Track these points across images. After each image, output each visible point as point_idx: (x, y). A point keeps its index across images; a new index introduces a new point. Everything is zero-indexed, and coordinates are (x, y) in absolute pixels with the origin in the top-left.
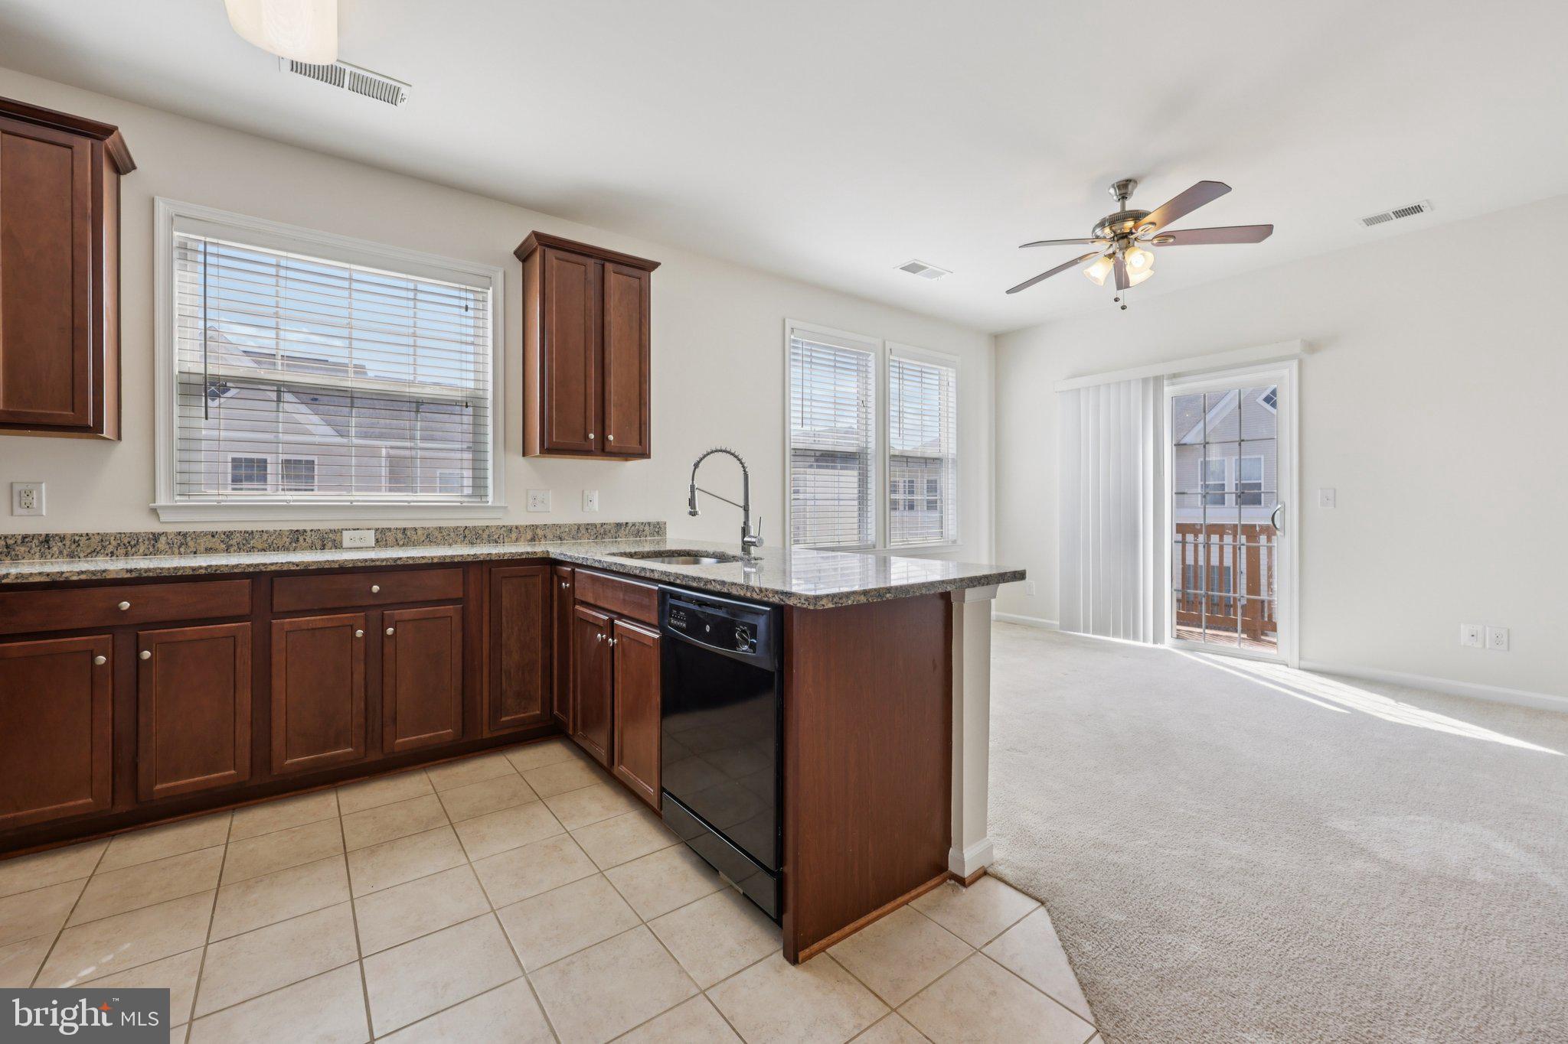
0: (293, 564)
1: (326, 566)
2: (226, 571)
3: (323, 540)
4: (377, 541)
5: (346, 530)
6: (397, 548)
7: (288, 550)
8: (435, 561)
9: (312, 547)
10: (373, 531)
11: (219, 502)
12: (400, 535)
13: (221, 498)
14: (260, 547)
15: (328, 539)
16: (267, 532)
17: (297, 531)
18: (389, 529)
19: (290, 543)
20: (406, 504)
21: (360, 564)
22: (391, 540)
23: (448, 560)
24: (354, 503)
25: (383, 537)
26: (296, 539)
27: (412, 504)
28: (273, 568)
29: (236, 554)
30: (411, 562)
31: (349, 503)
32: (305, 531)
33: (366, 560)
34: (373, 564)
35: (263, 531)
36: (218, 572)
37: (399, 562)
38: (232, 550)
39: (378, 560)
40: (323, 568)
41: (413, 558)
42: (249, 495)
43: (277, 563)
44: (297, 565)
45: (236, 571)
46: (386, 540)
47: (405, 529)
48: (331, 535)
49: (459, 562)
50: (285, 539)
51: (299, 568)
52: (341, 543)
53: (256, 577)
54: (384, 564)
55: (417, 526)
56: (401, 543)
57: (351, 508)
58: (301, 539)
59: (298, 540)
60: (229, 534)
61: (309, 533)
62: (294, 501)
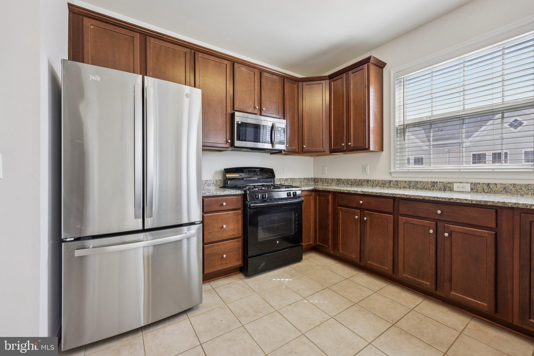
0: (405, 195)
3: (445, 186)
4: (472, 189)
5: (456, 183)
6: (484, 194)
7: (430, 190)
8: (474, 202)
9: (440, 189)
10: (470, 184)
11: (408, 170)
12: (485, 187)
14: (420, 188)
15: (447, 187)
16: (423, 182)
17: (434, 182)
18: (479, 184)
19: (431, 187)
20: (491, 170)
21: (432, 199)
22: (480, 189)
23: (482, 203)
24: (461, 170)
25: (475, 188)
26: (433, 186)
27: (495, 170)
28: (398, 196)
29: (412, 189)
30: (458, 201)
31: (458, 170)
32: (437, 182)
33: (435, 198)
34: (438, 200)
35: (421, 181)
36: (382, 195)
37: (451, 200)
39: (440, 198)
41: (460, 199)
42: (419, 167)
44: (406, 196)
45: (387, 195)
46: (477, 189)
47: (488, 184)
48: (448, 185)
50: (429, 185)
53: (395, 199)
54: (444, 200)
55: (496, 182)
56: (486, 191)
57: (460, 172)
58: (435, 185)
59: (434, 186)
60: (410, 182)
61: (439, 183)
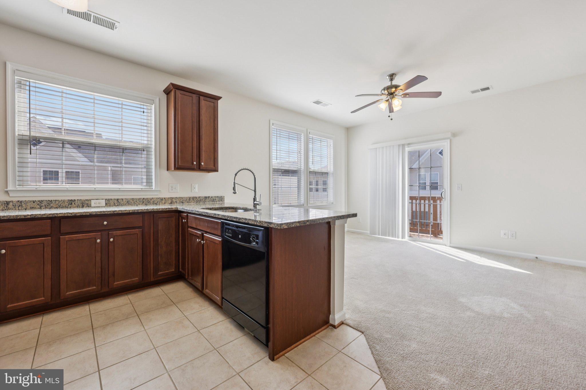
1: (84, 214)
2: (40, 216)
3: (83, 203)
4: (106, 204)
5: (93, 199)
6: (115, 207)
7: (67, 208)
8: (131, 212)
9: (78, 207)
10: (104, 200)
11: (36, 188)
12: (116, 202)
13: (37, 187)
14: (55, 207)
16: (58, 200)
17: (71, 200)
18: (111, 199)
19: (68, 205)
20: (118, 189)
21: (98, 213)
22: (112, 203)
23: (136, 211)
24: (96, 189)
25: (108, 203)
26: (71, 203)
27: (121, 189)
28: (61, 215)
29: (44, 209)
30: (120, 212)
31: (94, 189)
32: (75, 200)
33: (101, 212)
34: (104, 213)
35: (56, 200)
36: (36, 217)
37: (115, 212)
38: (42, 208)
39: (106, 212)
40: (83, 215)
41: (121, 211)
42: (50, 186)
43: (62, 213)
45: (44, 216)
46: (110, 204)
47: (118, 199)
48: (86, 202)
49: (141, 212)
50: (66, 203)
51: (72, 215)
52: (91, 205)
53: (53, 219)
54: (109, 213)
55: (123, 198)
56: (116, 205)
57: (95, 191)
58: (73, 203)
59: (72, 204)
60: (41, 202)
61: (77, 201)
62: (70, 188)
